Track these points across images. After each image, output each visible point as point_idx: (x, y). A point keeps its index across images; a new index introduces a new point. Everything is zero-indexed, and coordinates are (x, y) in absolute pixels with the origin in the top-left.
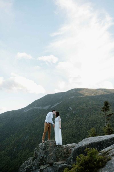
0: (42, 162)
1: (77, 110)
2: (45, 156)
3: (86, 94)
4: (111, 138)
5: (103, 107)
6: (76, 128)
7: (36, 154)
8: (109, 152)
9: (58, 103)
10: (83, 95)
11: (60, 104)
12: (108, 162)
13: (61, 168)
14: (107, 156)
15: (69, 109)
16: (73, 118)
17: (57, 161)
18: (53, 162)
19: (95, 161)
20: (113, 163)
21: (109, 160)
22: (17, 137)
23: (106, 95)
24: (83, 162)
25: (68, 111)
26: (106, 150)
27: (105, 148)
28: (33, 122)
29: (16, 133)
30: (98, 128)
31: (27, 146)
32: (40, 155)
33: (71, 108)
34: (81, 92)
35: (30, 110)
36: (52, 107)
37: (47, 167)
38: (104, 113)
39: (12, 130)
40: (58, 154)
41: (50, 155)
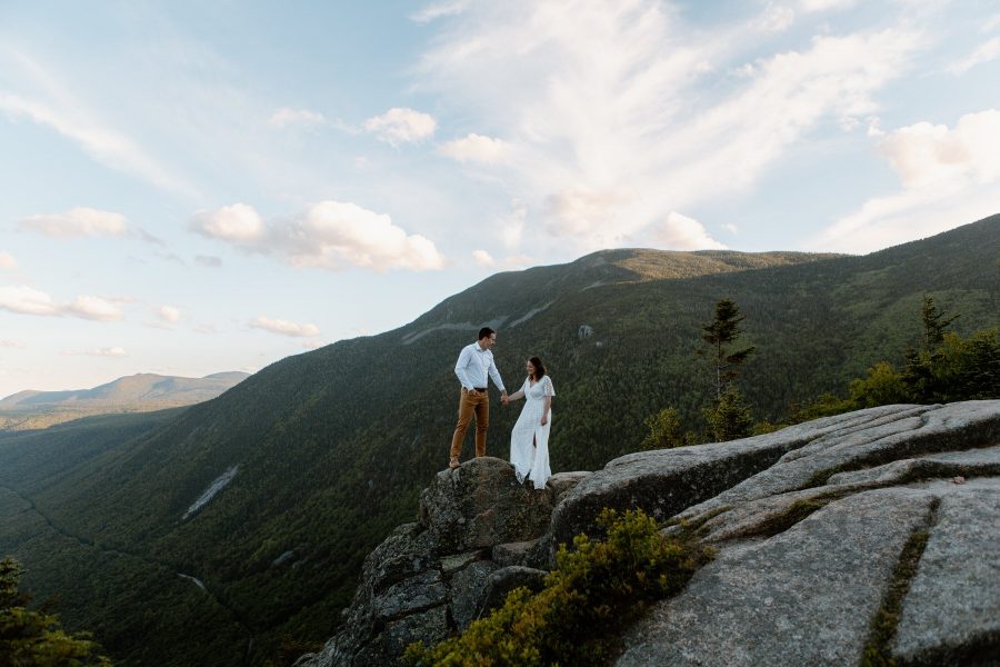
0: (451, 541)
1: (613, 334)
2: (462, 520)
3: (651, 273)
4: (731, 458)
5: (710, 324)
6: (608, 406)
7: (426, 510)
8: (708, 523)
9: (538, 307)
10: (639, 276)
11: (546, 310)
12: (700, 572)
13: (502, 582)
14: (702, 541)
15: (580, 333)
16: (595, 367)
17: (509, 539)
18: (495, 544)
19: (641, 567)
20: (720, 574)
21: (705, 560)
22: (380, 438)
23: (729, 274)
24: (586, 571)
25: (577, 337)
26: (698, 512)
27: (700, 501)
28: (438, 383)
29: (376, 423)
30: (693, 406)
31: (419, 473)
32: (441, 518)
33: (588, 329)
34: (630, 265)
35: (427, 337)
36: (513, 324)
37: (468, 563)
38: (712, 346)
39: (360, 412)
40: (514, 513)
41: (482, 518)
